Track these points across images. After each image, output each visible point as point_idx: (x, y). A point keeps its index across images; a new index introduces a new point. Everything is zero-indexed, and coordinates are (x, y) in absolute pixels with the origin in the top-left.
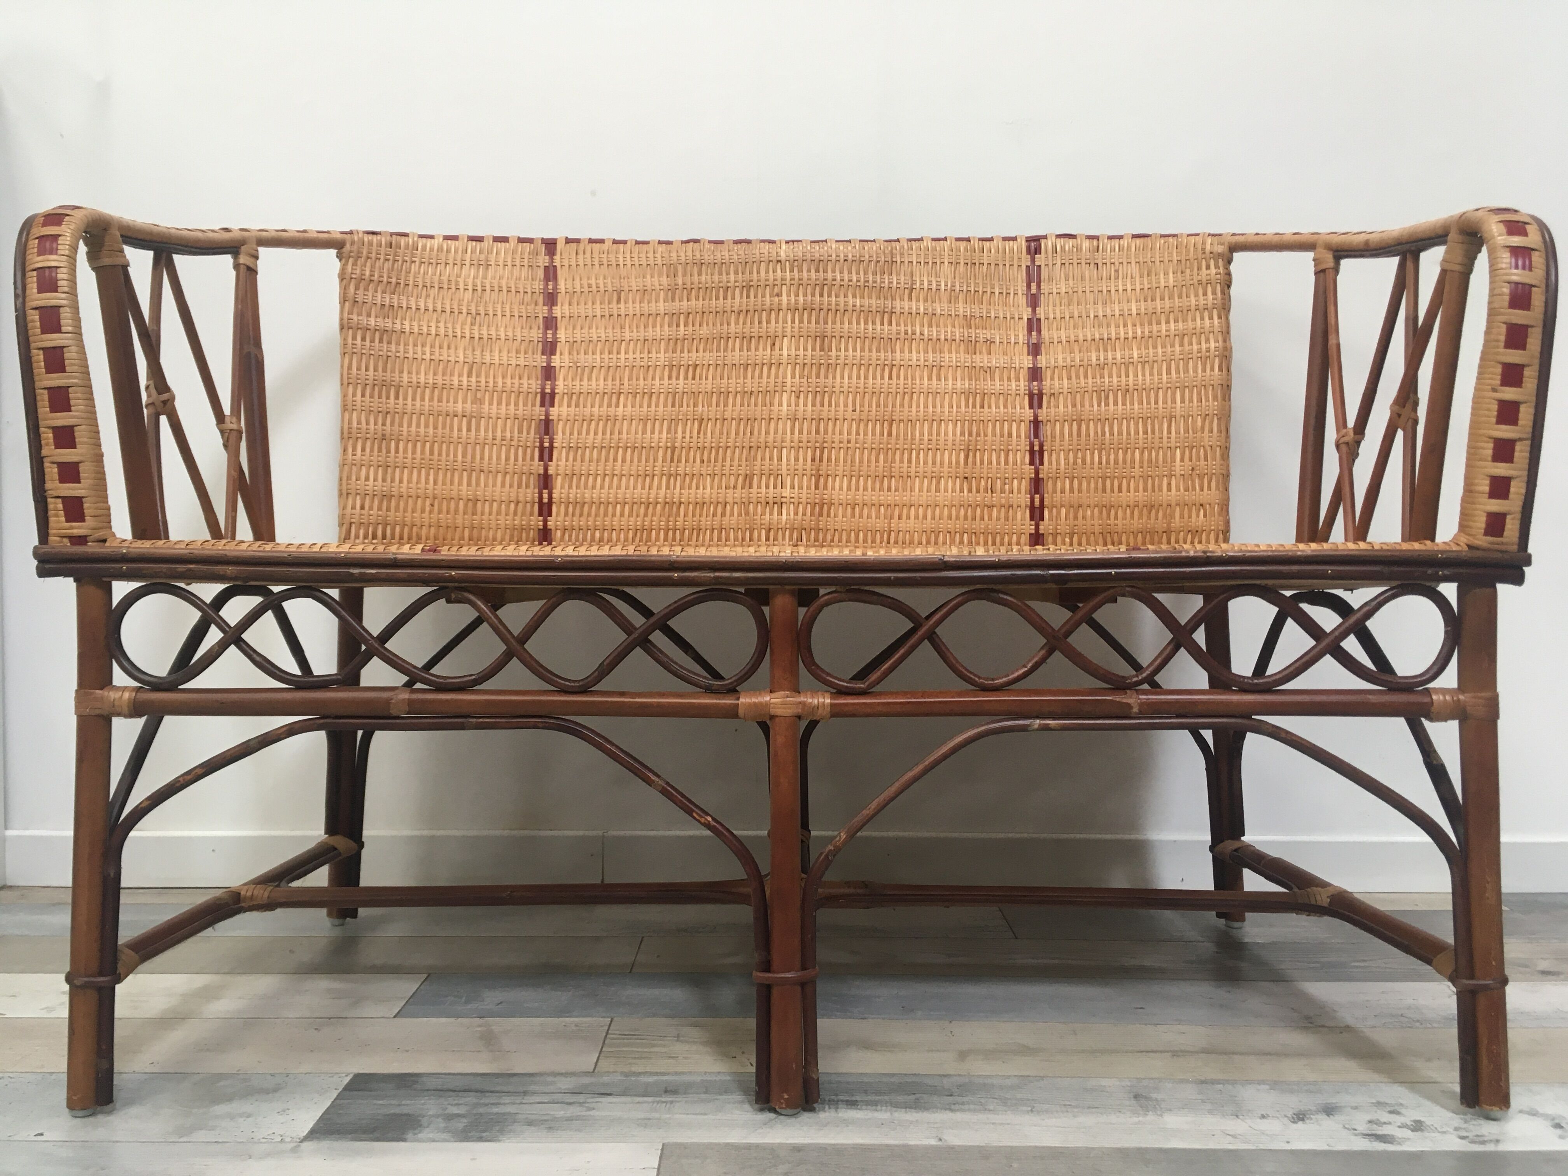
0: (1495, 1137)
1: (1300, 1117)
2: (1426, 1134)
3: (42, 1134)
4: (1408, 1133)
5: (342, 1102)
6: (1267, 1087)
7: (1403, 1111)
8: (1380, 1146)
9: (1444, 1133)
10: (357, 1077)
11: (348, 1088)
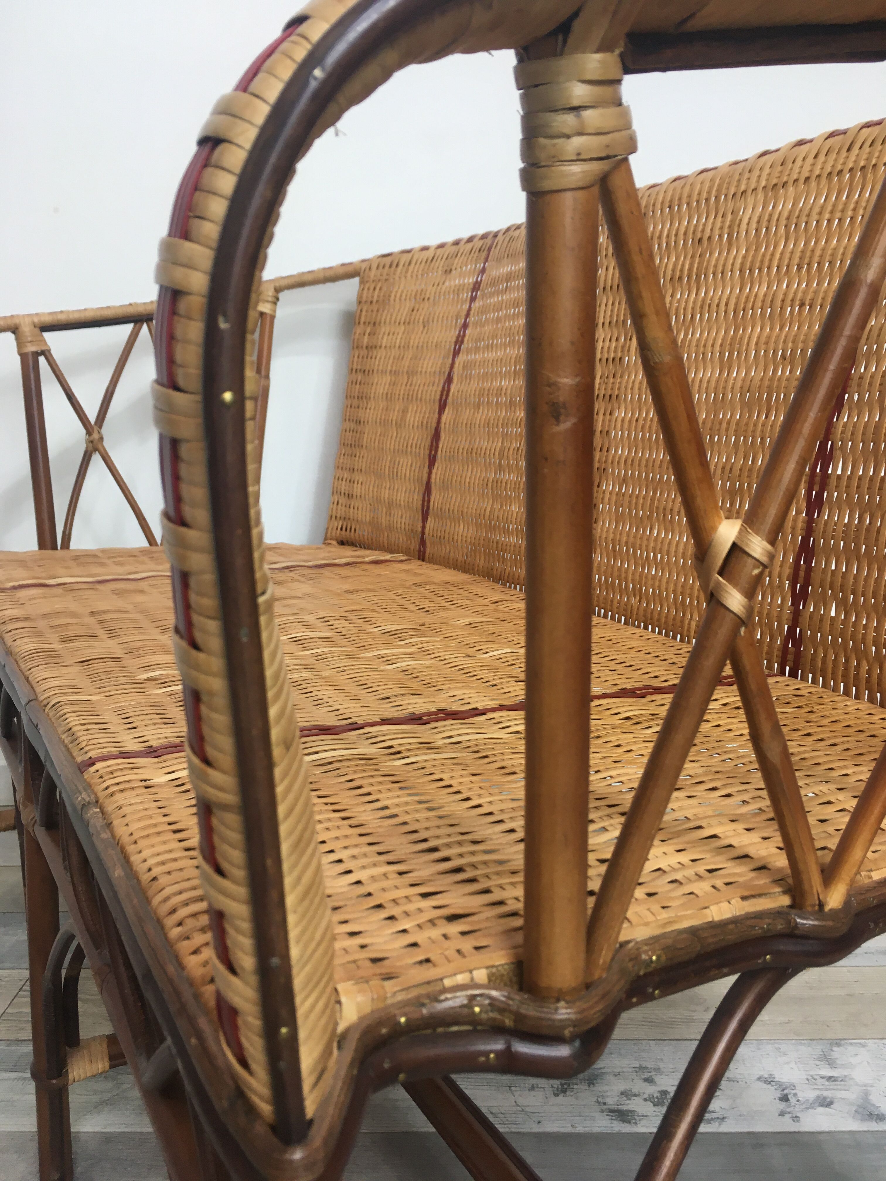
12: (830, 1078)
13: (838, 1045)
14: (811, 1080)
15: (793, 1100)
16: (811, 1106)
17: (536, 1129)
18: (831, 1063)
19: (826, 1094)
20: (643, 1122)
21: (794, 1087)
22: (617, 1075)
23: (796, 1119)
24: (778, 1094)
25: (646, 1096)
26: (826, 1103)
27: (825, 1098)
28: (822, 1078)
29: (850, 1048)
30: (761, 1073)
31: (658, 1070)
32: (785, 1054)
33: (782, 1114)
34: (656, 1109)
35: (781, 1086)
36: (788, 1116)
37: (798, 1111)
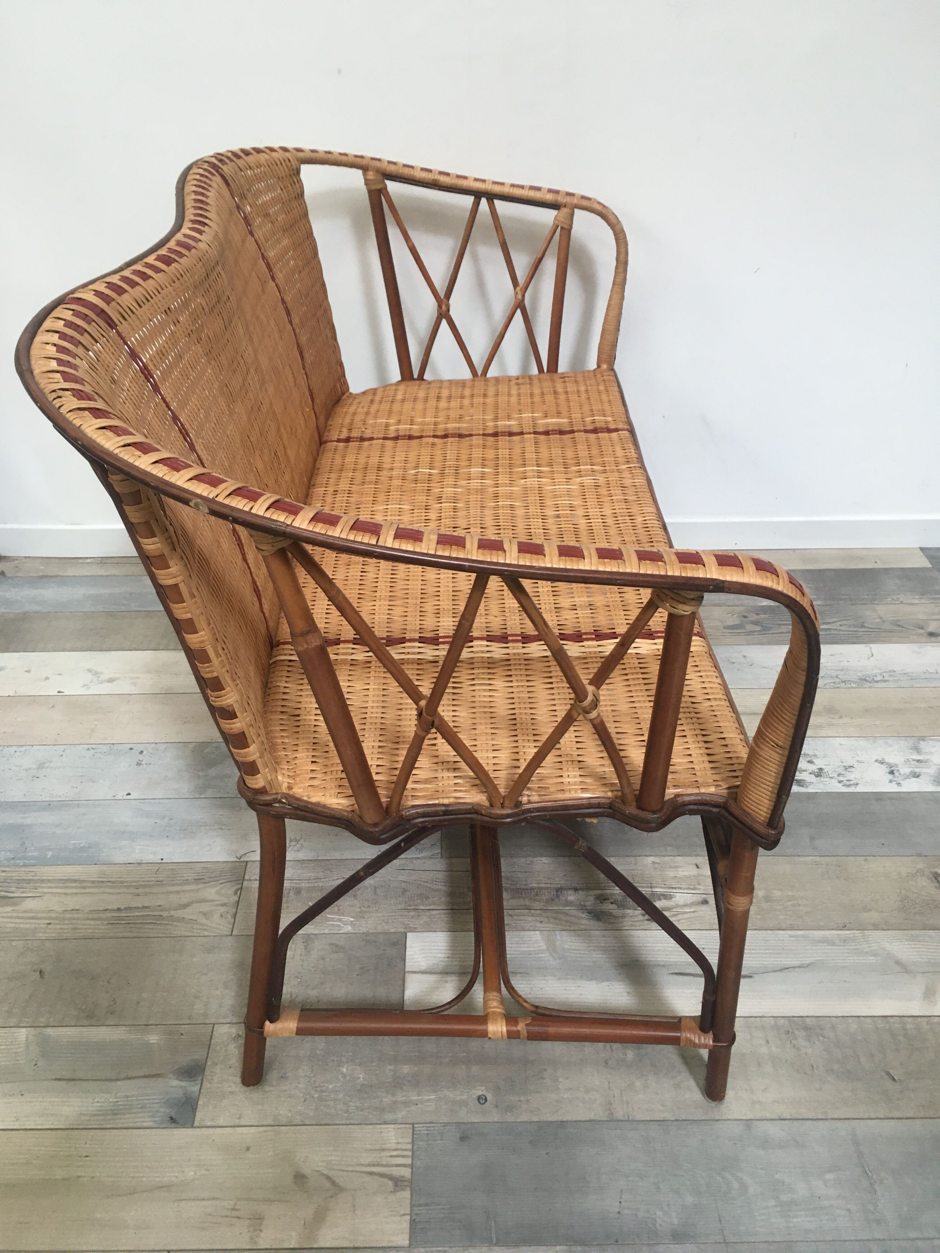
0: (855, 782)
2: (822, 779)
3: (129, 794)
4: (813, 778)
7: (815, 761)
12: (918, 761)
13: (923, 740)
14: (907, 761)
15: (897, 774)
16: (907, 777)
18: (919, 751)
19: (916, 770)
20: (811, 786)
21: (897, 765)
23: (899, 784)
24: (888, 770)
25: (810, 771)
26: (917, 776)
27: (915, 773)
28: (914, 760)
29: (931, 742)
30: (877, 758)
31: (815, 756)
32: (891, 746)
33: (891, 781)
34: (817, 778)
35: (890, 765)
36: (894, 783)
37: (899, 779)
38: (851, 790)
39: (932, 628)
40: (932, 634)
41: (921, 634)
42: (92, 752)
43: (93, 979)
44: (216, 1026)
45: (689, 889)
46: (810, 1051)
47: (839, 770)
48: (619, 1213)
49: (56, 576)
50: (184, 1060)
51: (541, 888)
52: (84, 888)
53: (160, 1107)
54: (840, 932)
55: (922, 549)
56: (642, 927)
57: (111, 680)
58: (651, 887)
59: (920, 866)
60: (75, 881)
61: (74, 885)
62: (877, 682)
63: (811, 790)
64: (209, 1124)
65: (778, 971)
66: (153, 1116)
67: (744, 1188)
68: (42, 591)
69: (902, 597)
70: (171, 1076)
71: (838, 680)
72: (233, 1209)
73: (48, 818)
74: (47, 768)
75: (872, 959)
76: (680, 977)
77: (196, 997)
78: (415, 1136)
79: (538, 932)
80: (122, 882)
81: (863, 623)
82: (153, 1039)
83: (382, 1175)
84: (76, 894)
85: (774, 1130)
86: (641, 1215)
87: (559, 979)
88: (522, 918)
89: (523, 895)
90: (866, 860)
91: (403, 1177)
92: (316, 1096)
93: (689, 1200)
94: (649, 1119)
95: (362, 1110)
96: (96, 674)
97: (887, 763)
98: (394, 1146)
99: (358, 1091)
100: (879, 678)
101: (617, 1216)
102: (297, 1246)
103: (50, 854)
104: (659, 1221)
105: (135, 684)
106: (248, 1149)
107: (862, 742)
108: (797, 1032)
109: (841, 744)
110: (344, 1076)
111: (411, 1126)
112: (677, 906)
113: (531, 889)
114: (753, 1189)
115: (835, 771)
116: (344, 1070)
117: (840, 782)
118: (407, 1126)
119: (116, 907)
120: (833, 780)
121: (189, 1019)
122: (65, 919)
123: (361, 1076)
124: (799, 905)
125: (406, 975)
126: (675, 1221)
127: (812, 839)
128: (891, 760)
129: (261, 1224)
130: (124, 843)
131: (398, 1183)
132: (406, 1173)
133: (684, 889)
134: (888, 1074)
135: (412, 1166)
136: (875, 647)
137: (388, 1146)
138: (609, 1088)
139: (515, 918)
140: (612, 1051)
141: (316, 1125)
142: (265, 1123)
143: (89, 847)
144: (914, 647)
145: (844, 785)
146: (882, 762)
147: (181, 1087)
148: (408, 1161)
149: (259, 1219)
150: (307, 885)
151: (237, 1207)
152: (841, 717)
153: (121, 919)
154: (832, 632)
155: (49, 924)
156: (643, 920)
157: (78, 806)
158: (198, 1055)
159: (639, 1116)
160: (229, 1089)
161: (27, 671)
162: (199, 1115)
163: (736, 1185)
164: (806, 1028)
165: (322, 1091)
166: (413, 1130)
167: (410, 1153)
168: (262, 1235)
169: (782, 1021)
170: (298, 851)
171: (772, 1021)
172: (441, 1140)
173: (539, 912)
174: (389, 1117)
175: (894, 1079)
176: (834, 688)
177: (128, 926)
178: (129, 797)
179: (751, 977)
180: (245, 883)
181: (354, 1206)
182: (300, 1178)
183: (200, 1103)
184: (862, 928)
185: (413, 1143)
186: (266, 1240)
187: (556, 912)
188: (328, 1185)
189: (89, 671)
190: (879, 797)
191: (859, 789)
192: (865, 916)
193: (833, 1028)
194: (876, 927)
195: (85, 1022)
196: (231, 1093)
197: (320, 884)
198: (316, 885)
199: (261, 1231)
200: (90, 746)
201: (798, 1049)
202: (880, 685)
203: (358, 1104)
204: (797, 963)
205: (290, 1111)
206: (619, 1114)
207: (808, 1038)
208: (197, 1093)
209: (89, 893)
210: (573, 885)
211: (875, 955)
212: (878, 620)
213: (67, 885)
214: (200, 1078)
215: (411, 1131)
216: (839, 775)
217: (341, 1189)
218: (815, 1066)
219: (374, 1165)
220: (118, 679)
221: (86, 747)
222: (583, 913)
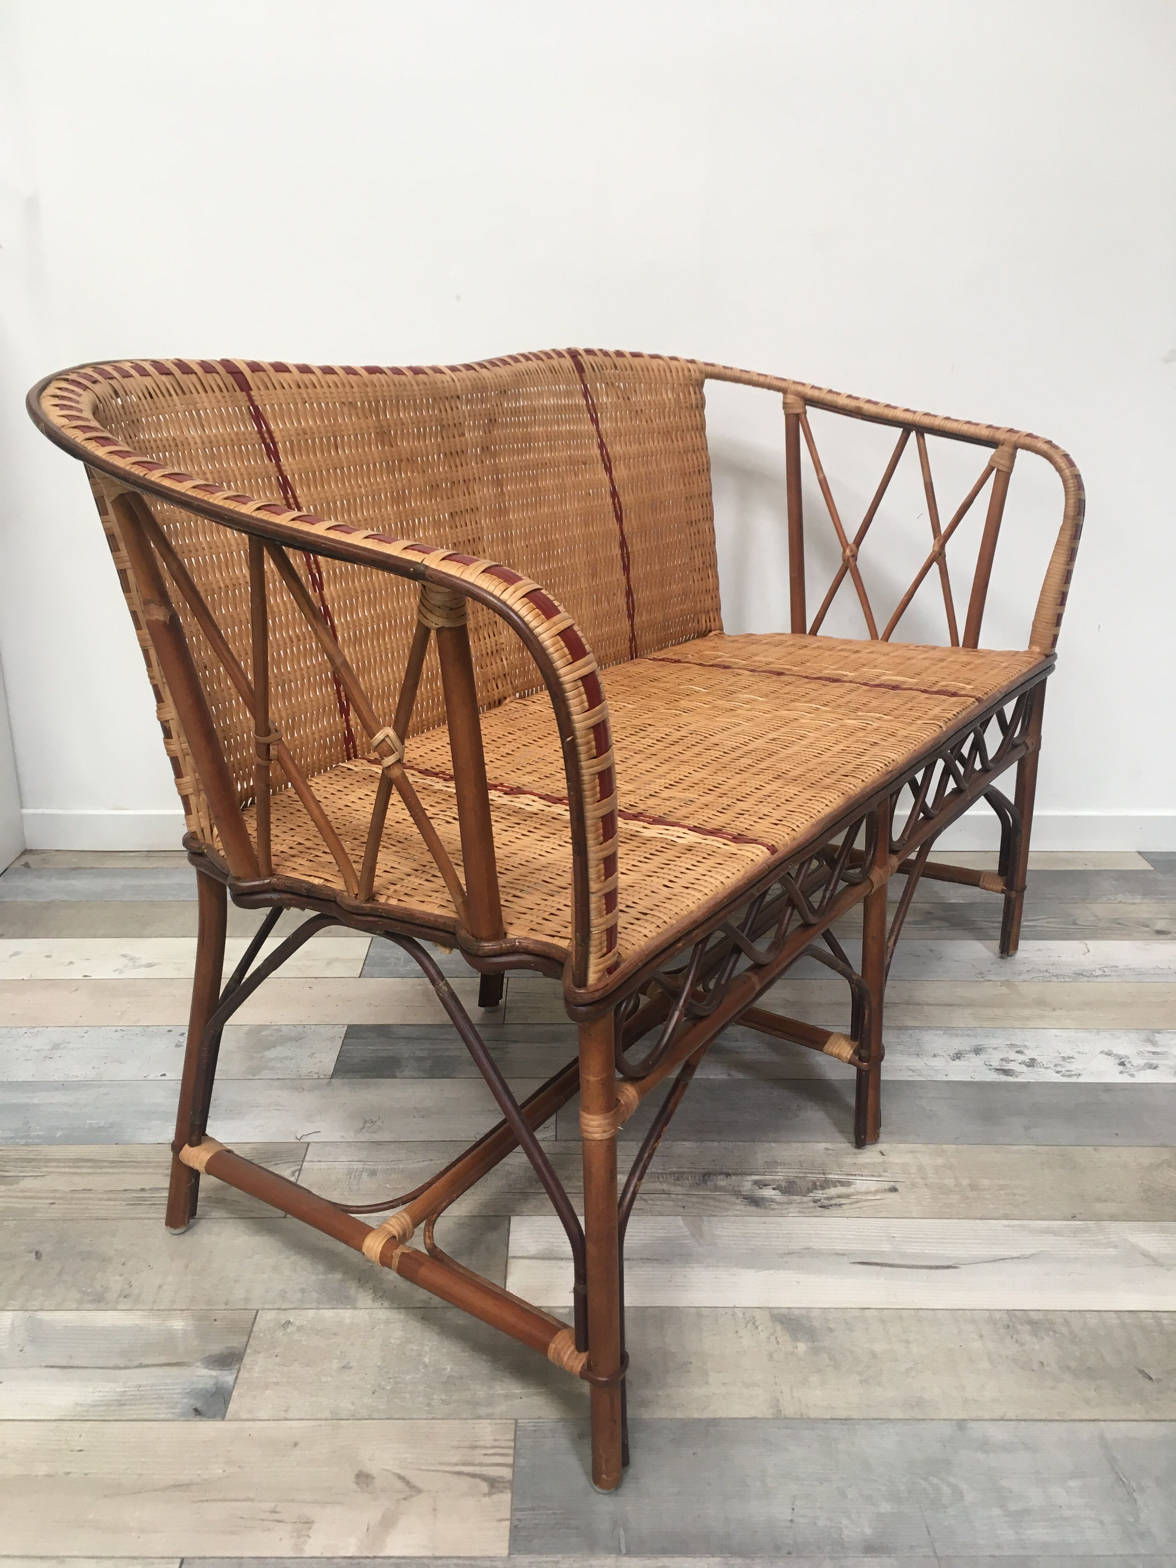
0: (1077, 1072)
1: (958, 1056)
2: (1036, 1069)
3: (164, 1075)
4: (1024, 1068)
5: (347, 1047)
6: (942, 1032)
7: (1026, 1051)
8: (1003, 1078)
9: (1047, 1068)
10: (350, 1027)
11: (347, 1036)
12: (1154, 1053)
13: (1159, 1033)
14: (1140, 1053)
15: (1128, 1065)
16: (1142, 1069)
17: (946, 1079)
18: (1154, 1044)
19: (1152, 1062)
20: (1023, 1075)
21: (1127, 1057)
22: (995, 1049)
23: (1132, 1075)
24: (1118, 1061)
25: (1022, 1061)
26: (1153, 1067)
27: (1152, 1064)
28: (1149, 1052)
29: (1167, 1035)
30: (1102, 1049)
32: (1119, 1038)
33: (1121, 1073)
34: (1029, 1068)
35: (1118, 1056)
36: (1126, 1074)
37: (1133, 1071)
38: (1073, 1080)
39: (1160, 926)
40: (1159, 932)
41: (1146, 932)
42: (120, 1034)
43: (104, 1260)
44: (260, 1312)
45: (873, 1176)
46: (1037, 1347)
47: (1056, 1061)
48: (792, 1521)
49: (92, 868)
50: (216, 1348)
51: (684, 1173)
52: (100, 1168)
53: (182, 1398)
54: (1069, 1222)
55: (1140, 853)
56: (814, 1214)
57: (150, 965)
58: (824, 1174)
59: (1166, 1156)
60: (88, 1160)
61: (90, 1164)
62: (1097, 976)
63: (1020, 1079)
64: (245, 1417)
65: (990, 1262)
66: (172, 1408)
67: (958, 1495)
68: (73, 882)
69: (1120, 897)
70: (199, 1364)
71: (1048, 974)
72: (272, 1512)
73: (58, 1098)
74: (63, 1049)
75: (1112, 1252)
76: (865, 1267)
77: (236, 1281)
78: (518, 1433)
79: (679, 1217)
80: (148, 1162)
81: (1075, 921)
82: (178, 1324)
83: (473, 1476)
84: (90, 1174)
85: (997, 1433)
86: (821, 1523)
87: (707, 1267)
88: (658, 1203)
89: (661, 1179)
90: (1095, 1150)
91: (502, 1477)
92: (388, 1388)
93: (886, 1507)
94: (828, 1417)
95: (449, 1404)
96: (132, 959)
97: (1115, 1055)
98: (489, 1443)
99: (445, 1383)
100: (1098, 973)
101: (789, 1524)
102: (357, 1554)
103: (59, 1134)
104: (846, 1532)
105: (179, 969)
106: (296, 1445)
107: (1082, 1034)
108: (1019, 1327)
109: (1056, 1036)
110: (426, 1366)
111: (513, 1421)
112: (858, 1193)
113: (670, 1174)
114: (970, 1497)
115: (1051, 1062)
116: (427, 1360)
117: (1058, 1072)
118: (509, 1421)
119: (139, 1187)
120: (1049, 1071)
121: (227, 1304)
122: (72, 1199)
123: (448, 1367)
124: (1015, 1195)
125: (509, 1260)
126: (868, 1531)
127: (1027, 1128)
128: (1120, 1050)
129: (310, 1528)
130: (154, 1123)
131: (494, 1483)
132: (506, 1473)
133: (866, 1176)
134: (1142, 1372)
135: (512, 1466)
136: (1091, 944)
137: (482, 1443)
138: (776, 1384)
139: (650, 1202)
140: (778, 1343)
141: (387, 1419)
142: (319, 1416)
143: (109, 1127)
144: (1140, 943)
145: (1063, 1076)
146: (1109, 1054)
147: (211, 1376)
148: (510, 1460)
149: (307, 1523)
150: (385, 1167)
151: (277, 1510)
152: (1054, 1010)
153: (144, 1199)
154: (1038, 929)
155: (53, 1203)
156: (815, 1207)
157: (100, 1086)
158: (235, 1342)
159: (813, 1414)
160: (275, 1380)
161: (47, 956)
162: (232, 1407)
163: (947, 1490)
164: (1031, 1322)
165: (397, 1383)
166: (516, 1426)
167: (511, 1451)
168: (310, 1541)
169: (998, 1315)
170: (374, 1132)
171: (987, 1314)
172: (553, 1437)
173: (680, 1197)
174: (483, 1411)
175: (1150, 1379)
176: (1044, 981)
177: (153, 1207)
178: (164, 1078)
179: (956, 1267)
180: (305, 1164)
181: (435, 1510)
182: (363, 1478)
183: (235, 1393)
184: (1098, 1218)
185: (515, 1440)
186: (315, 1546)
187: (703, 1197)
188: (400, 1485)
189: (124, 956)
190: (1108, 1088)
191: (1081, 1080)
192: (1099, 1207)
193: (1066, 1322)
194: (1114, 1218)
195: (89, 1306)
196: (277, 1384)
197: (401, 1166)
198: (395, 1167)
199: (308, 1536)
200: (119, 1028)
201: (1022, 1344)
202: (1100, 979)
203: (444, 1397)
204: (1015, 1254)
205: (353, 1404)
206: (789, 1410)
207: (1034, 1333)
208: (232, 1383)
209: (106, 1173)
210: (725, 1170)
211: (1116, 1247)
212: (1094, 918)
213: (80, 1164)
214: (237, 1367)
215: (513, 1427)
216: (1056, 1066)
217: (419, 1491)
218: (1045, 1363)
219: (464, 1464)
220: (159, 964)
221: (114, 1028)
222: (737, 1198)
